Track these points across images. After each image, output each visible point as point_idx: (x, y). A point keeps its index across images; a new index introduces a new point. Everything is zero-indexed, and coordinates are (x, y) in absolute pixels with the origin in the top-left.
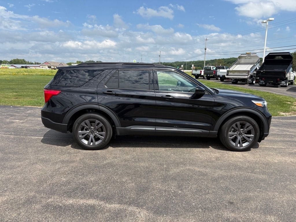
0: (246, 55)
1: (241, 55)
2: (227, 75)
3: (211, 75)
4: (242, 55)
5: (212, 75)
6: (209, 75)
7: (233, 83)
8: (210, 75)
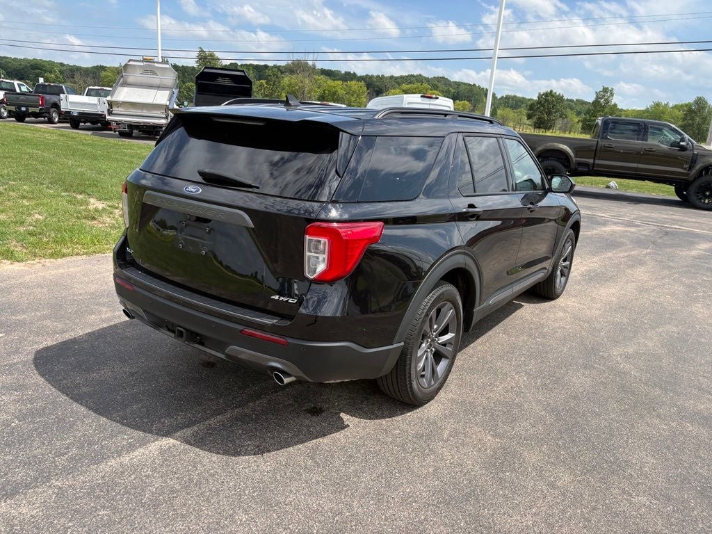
0: (142, 64)
1: (130, 60)
2: (110, 113)
3: (31, 110)
4: (131, 63)
5: (37, 110)
6: (23, 109)
7: (123, 135)
8: (27, 109)
